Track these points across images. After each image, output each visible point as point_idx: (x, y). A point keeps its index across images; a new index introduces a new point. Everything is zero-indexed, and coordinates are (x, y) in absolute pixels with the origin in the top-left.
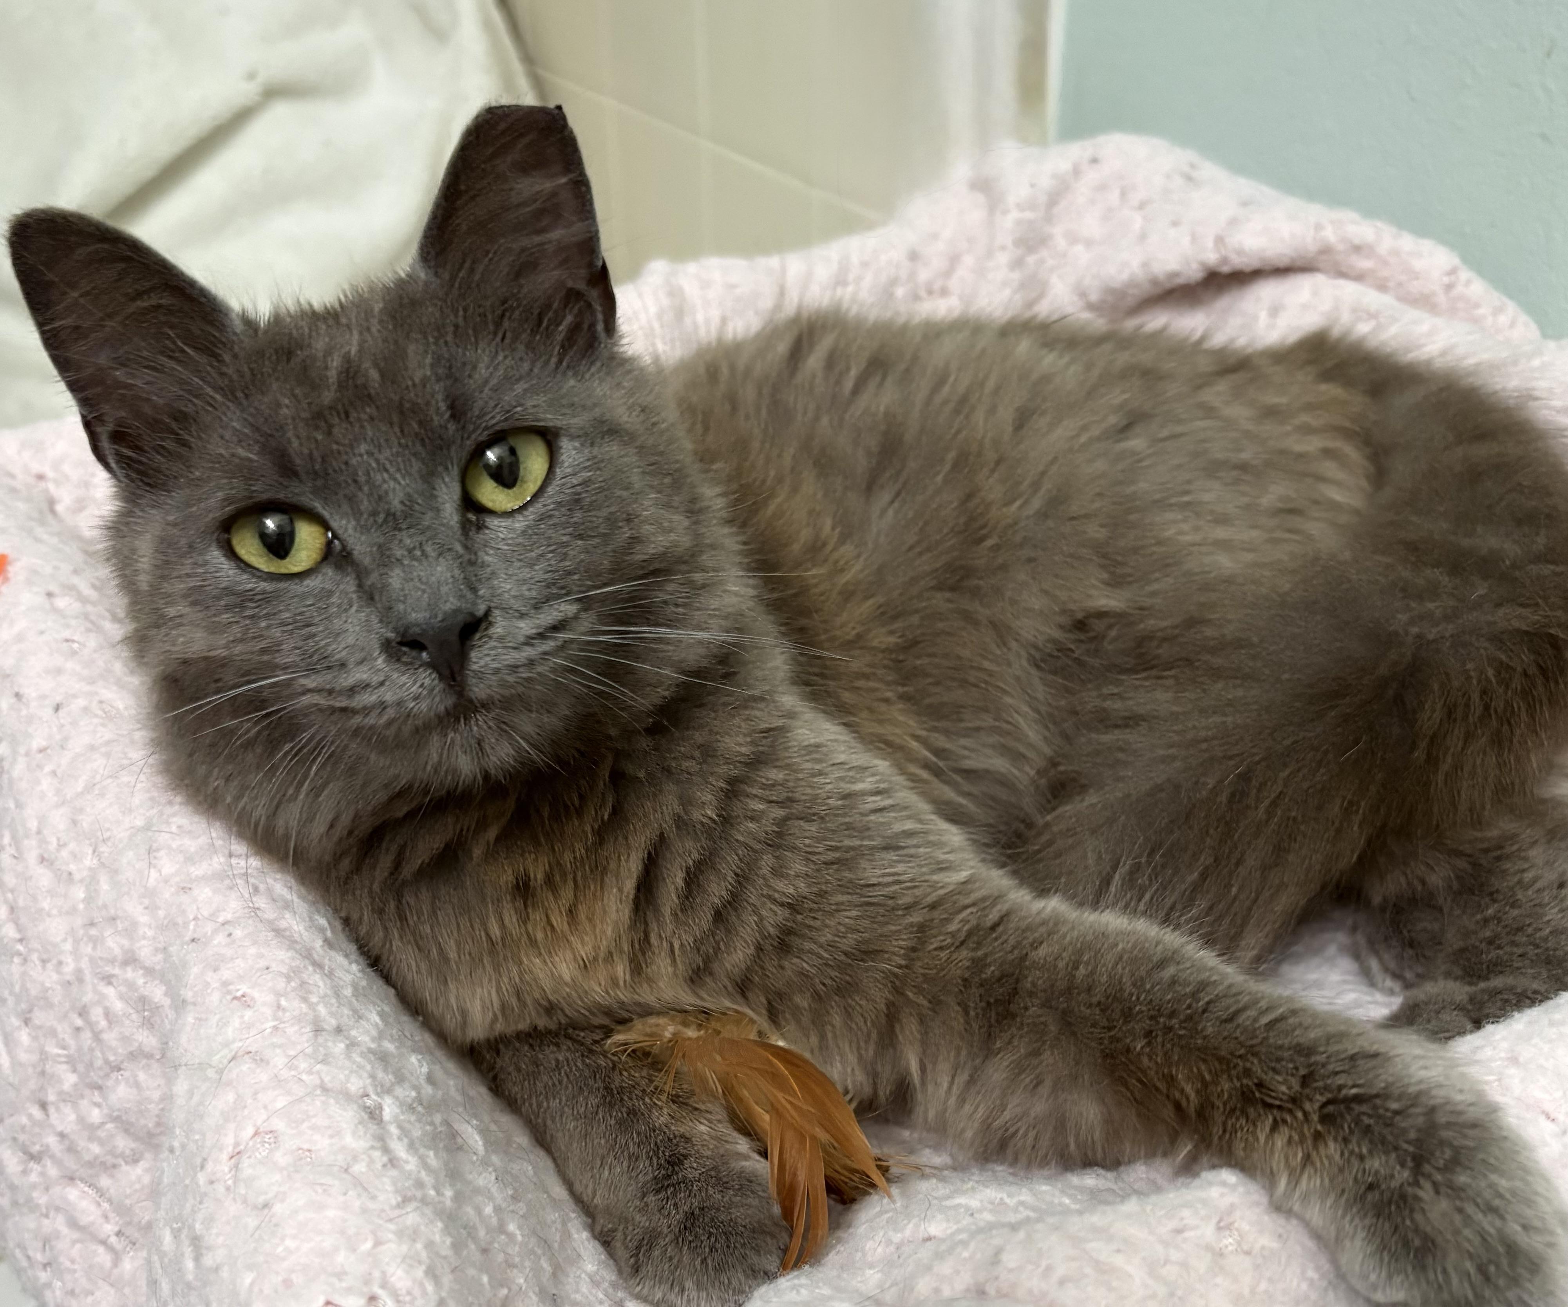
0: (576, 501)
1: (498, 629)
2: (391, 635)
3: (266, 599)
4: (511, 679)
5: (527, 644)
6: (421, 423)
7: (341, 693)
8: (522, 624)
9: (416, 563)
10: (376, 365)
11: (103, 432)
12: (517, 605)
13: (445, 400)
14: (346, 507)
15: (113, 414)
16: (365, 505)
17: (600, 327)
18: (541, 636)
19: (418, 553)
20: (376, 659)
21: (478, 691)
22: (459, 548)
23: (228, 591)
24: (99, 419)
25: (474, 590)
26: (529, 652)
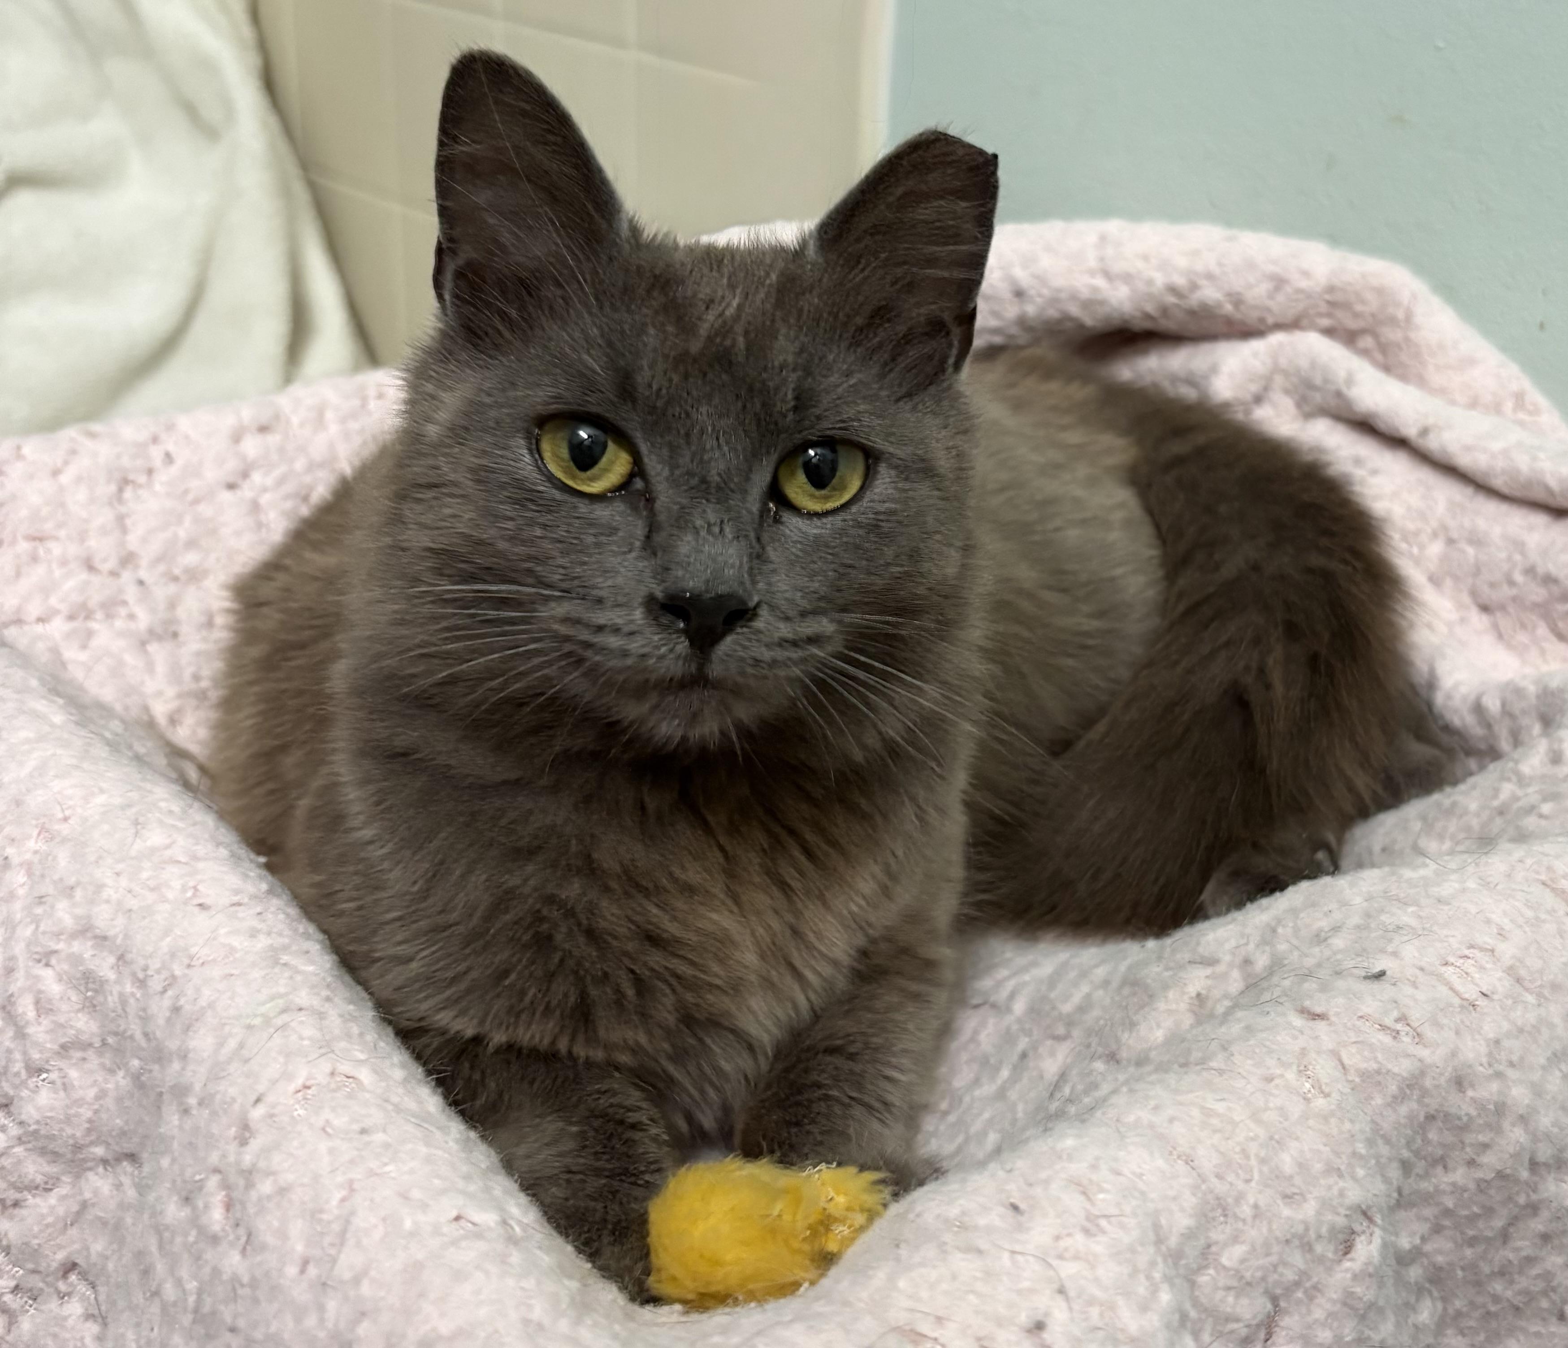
0: (874, 527)
1: (759, 624)
2: (659, 594)
3: (550, 507)
4: (750, 670)
5: (780, 645)
6: (764, 405)
7: (587, 626)
8: (782, 625)
9: (711, 539)
10: (746, 333)
11: (450, 268)
12: (784, 606)
13: (794, 390)
14: (665, 452)
15: (467, 253)
16: (685, 459)
17: (951, 361)
18: (795, 644)
19: (716, 530)
20: (634, 609)
21: (715, 670)
22: (752, 535)
23: (519, 483)
24: (454, 252)
25: (754, 582)
26: (780, 654)
